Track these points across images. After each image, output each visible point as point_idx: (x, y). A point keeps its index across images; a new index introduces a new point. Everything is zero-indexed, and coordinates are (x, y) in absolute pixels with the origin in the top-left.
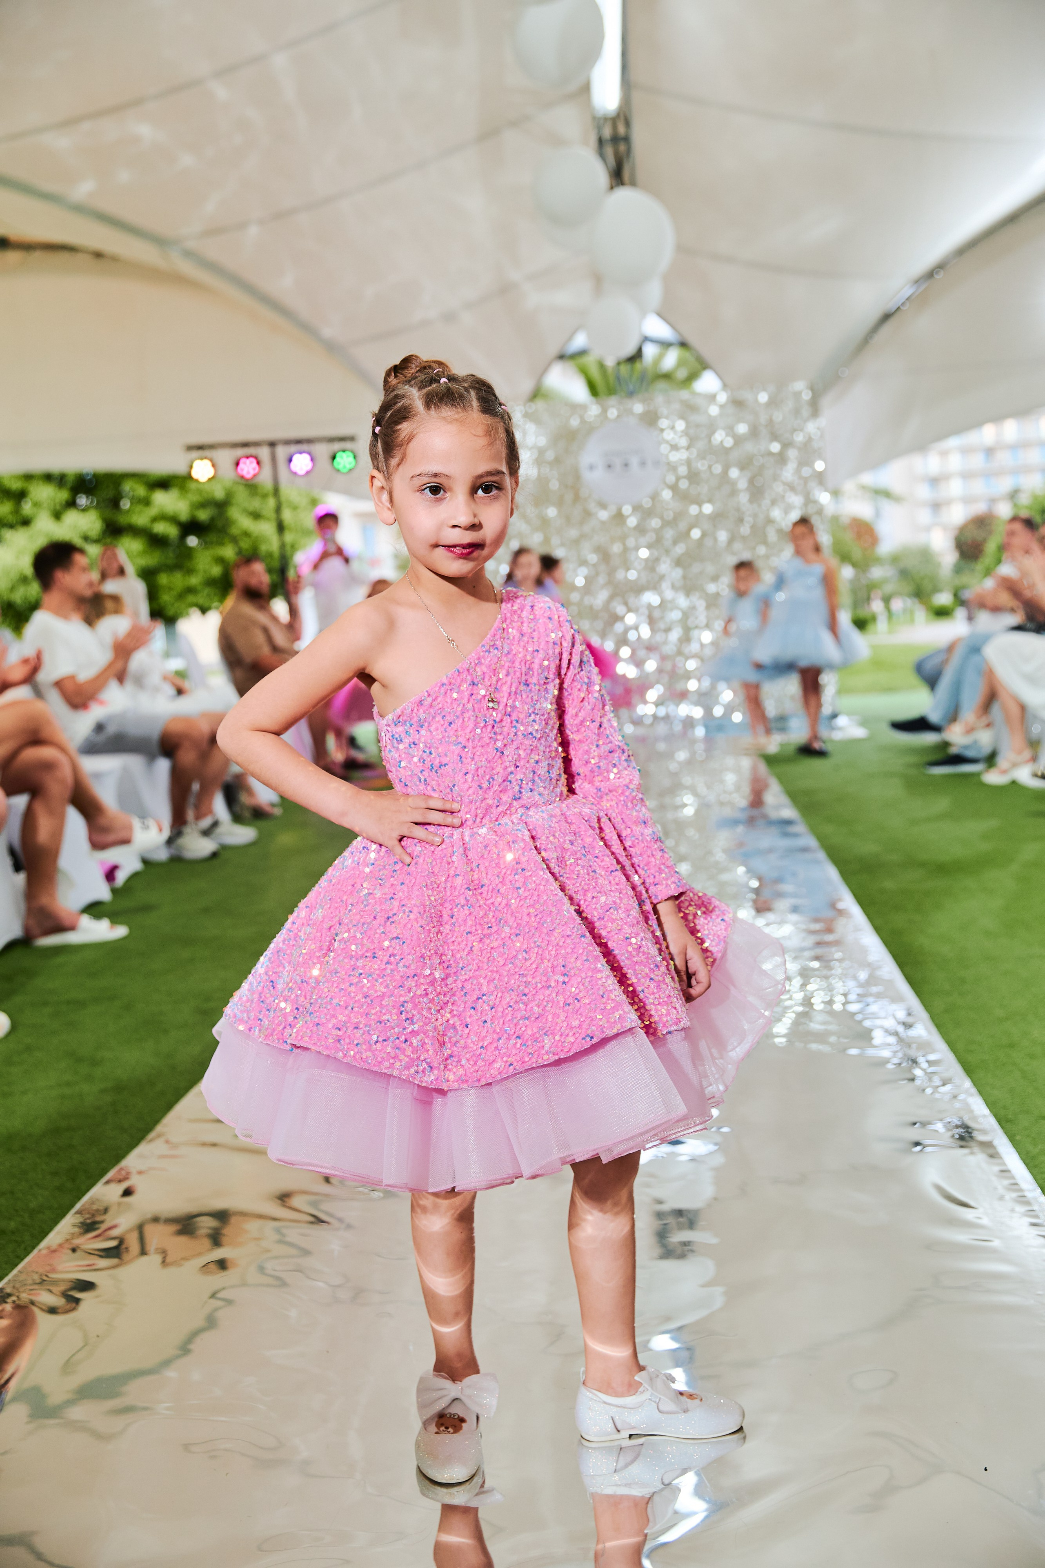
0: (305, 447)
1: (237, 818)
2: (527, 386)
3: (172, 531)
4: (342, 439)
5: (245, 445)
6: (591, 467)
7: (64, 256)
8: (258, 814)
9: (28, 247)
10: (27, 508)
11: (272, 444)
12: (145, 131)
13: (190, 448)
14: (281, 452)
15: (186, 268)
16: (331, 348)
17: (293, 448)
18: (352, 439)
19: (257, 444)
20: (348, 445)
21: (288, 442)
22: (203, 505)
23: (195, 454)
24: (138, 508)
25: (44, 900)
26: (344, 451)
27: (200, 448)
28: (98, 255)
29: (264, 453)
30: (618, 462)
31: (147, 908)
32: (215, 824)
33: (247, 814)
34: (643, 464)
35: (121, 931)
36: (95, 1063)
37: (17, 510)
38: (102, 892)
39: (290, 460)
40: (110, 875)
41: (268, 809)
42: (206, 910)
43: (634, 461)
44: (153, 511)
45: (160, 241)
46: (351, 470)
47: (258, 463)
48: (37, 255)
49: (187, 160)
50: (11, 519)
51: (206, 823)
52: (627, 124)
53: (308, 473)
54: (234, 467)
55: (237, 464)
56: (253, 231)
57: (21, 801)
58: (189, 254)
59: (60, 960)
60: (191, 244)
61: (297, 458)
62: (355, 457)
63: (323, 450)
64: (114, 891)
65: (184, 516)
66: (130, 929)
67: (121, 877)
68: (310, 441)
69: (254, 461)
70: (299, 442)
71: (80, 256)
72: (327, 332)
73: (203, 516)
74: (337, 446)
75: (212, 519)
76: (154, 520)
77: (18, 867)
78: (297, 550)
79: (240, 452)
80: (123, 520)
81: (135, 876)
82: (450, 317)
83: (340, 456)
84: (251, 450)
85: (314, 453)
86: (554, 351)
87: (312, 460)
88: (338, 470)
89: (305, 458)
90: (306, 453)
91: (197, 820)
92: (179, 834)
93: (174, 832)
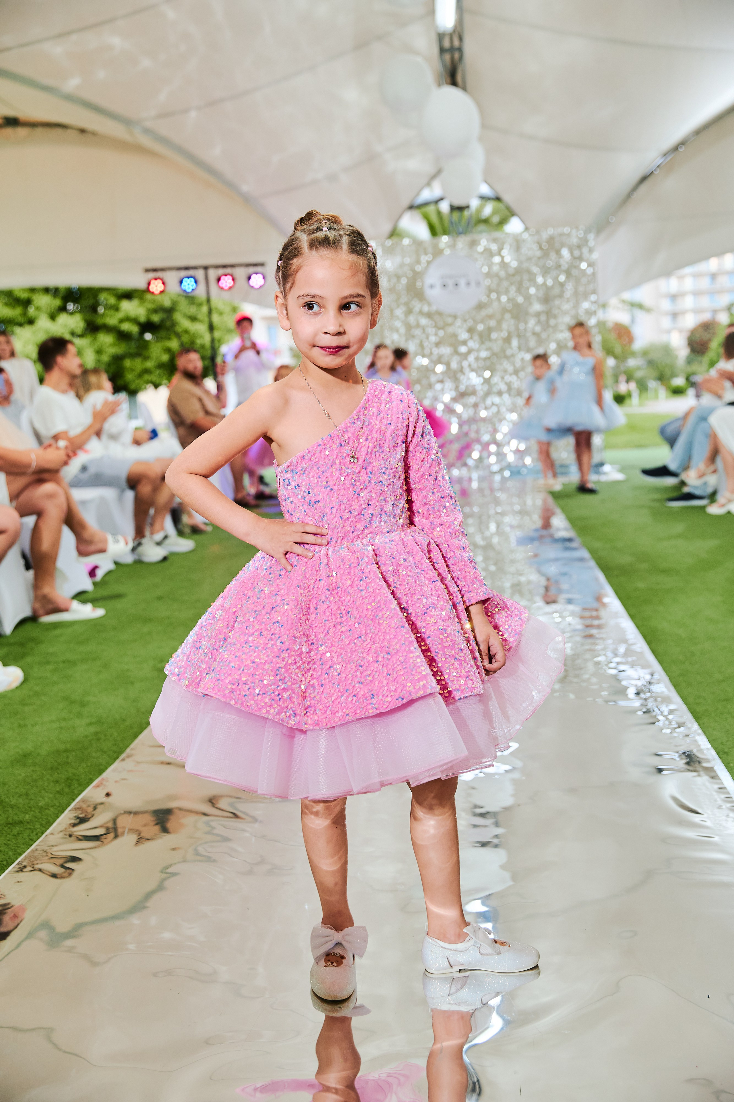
0: (228, 270)
1: (180, 533)
2: (387, 228)
3: (135, 329)
4: (255, 265)
5: (187, 268)
6: (432, 286)
7: (59, 131)
8: (195, 530)
9: (33, 125)
10: (31, 311)
11: (206, 268)
12: (116, 41)
13: (148, 270)
14: (213, 274)
15: (145, 141)
16: (247, 200)
17: (221, 271)
18: (262, 265)
19: (195, 268)
20: (259, 269)
21: (217, 267)
22: (155, 311)
23: (151, 275)
24: (111, 312)
25: (46, 590)
26: (256, 274)
27: (155, 270)
28: (83, 131)
29: (200, 274)
30: (450, 283)
31: (118, 596)
32: (166, 537)
33: (187, 530)
34: (468, 284)
35: (100, 612)
36: (83, 704)
37: (25, 314)
38: (87, 584)
39: (219, 280)
40: (92, 573)
41: (202, 527)
42: (159, 598)
43: (462, 282)
44: (121, 315)
45: (127, 122)
46: (261, 286)
47: (196, 282)
48: (39, 130)
49: (146, 63)
50: (20, 319)
51: (159, 536)
52: (461, 39)
53: (230, 288)
54: (179, 284)
55: (181, 282)
56: (193, 114)
57: (30, 520)
58: (147, 131)
59: (58, 632)
60: (148, 124)
62: (264, 278)
63: (240, 273)
64: (95, 584)
65: (143, 319)
66: (107, 611)
67: (100, 574)
68: (232, 266)
69: (192, 280)
70: (224, 266)
71: (69, 131)
72: (245, 188)
73: (156, 318)
74: (251, 270)
75: (162, 321)
76: (122, 321)
77: (28, 567)
78: (223, 343)
79: (183, 273)
80: (99, 321)
81: (109, 573)
82: (332, 178)
83: (253, 277)
84: (191, 273)
85: (235, 276)
86: (406, 203)
87: (233, 280)
88: (253, 287)
89: (229, 278)
90: (229, 275)
91: (152, 533)
92: (139, 544)
93: (136, 543)
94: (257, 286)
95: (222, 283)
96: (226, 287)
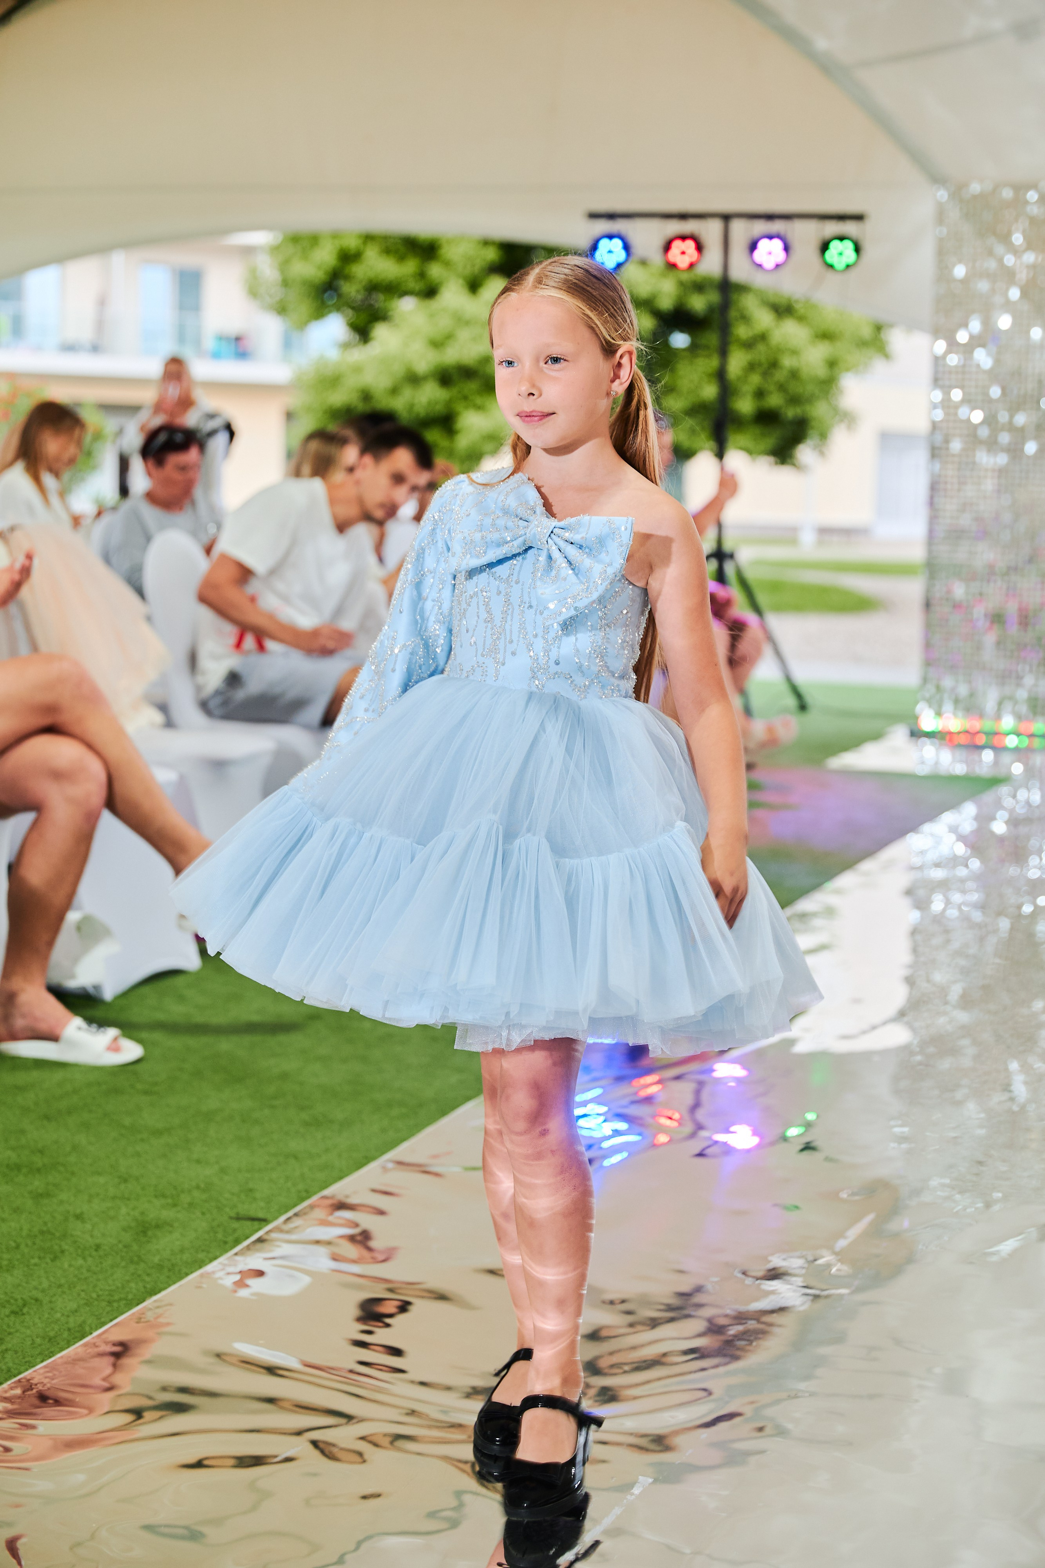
0: (777, 226)
4: (841, 218)
5: (682, 217)
11: (726, 218)
13: (594, 216)
14: (740, 230)
17: (761, 227)
18: (858, 218)
19: (701, 217)
20: (849, 228)
21: (753, 217)
23: (604, 226)
27: (611, 216)
29: (711, 231)
39: (753, 246)
46: (848, 266)
47: (700, 248)
50: (412, 285)
54: (662, 251)
55: (667, 246)
61: (763, 244)
63: (806, 234)
65: (666, 303)
68: (787, 217)
69: (693, 243)
70: (770, 217)
73: (698, 304)
74: (831, 228)
75: (711, 309)
79: (675, 227)
83: (835, 245)
84: (691, 227)
85: (790, 238)
87: (786, 249)
88: (831, 267)
89: (777, 244)
90: (778, 236)
94: (840, 265)
95: (759, 255)
96: (769, 264)
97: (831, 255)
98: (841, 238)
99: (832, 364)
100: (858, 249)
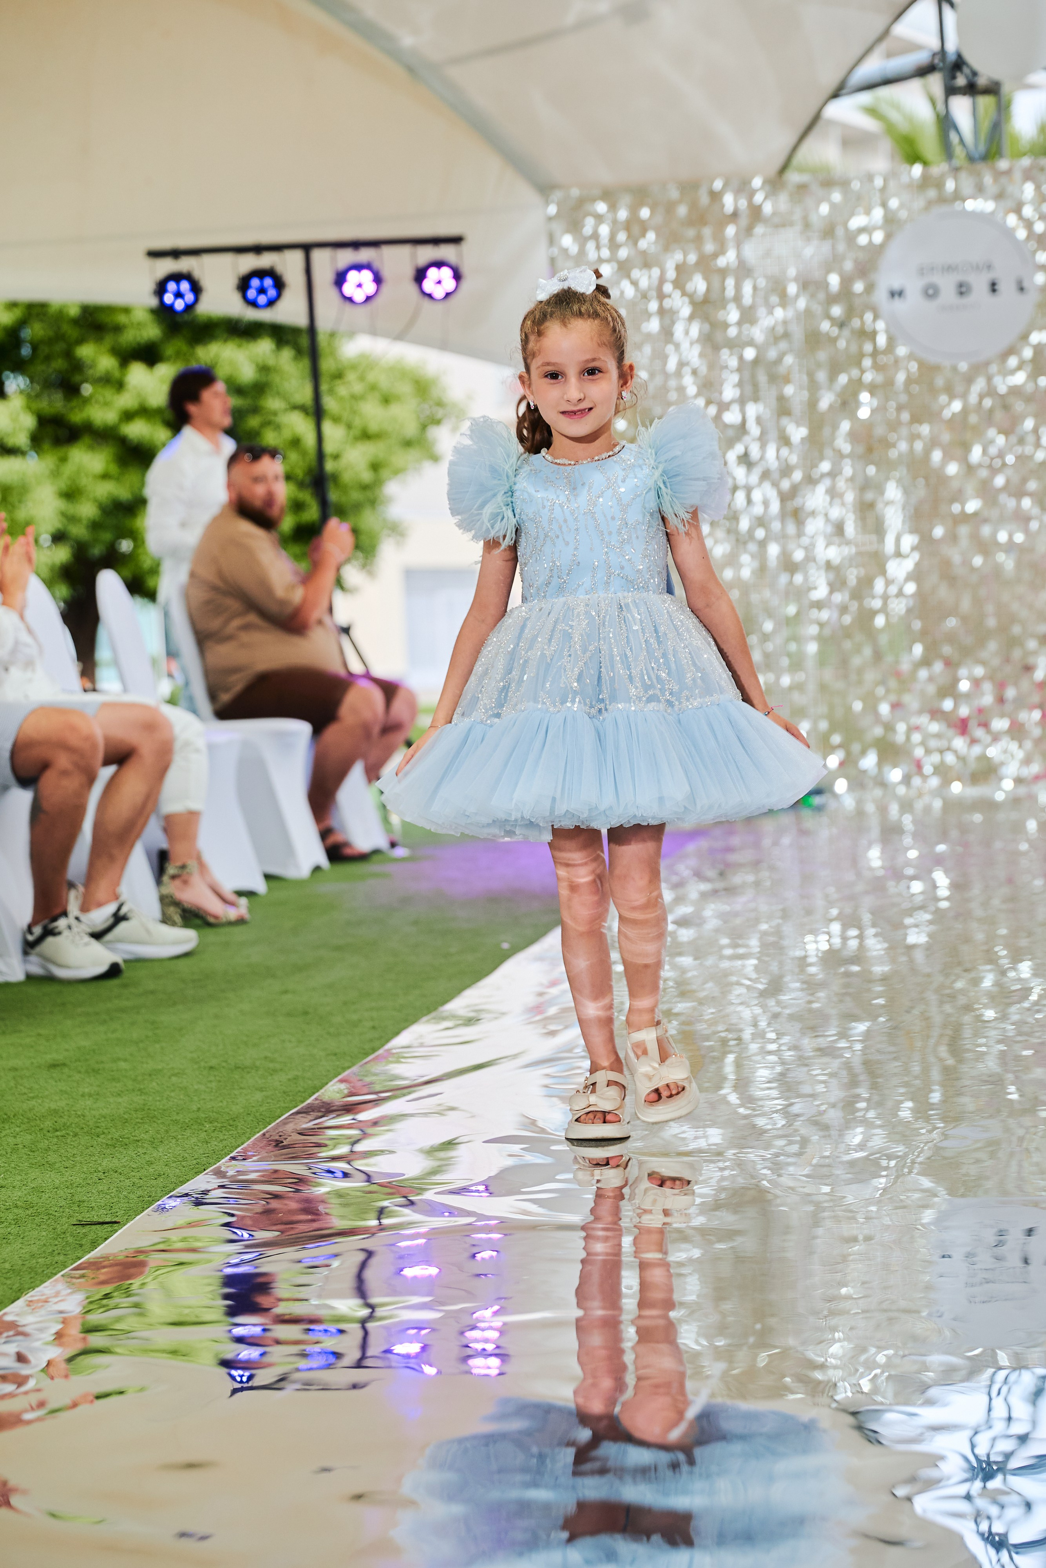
0: (364, 255)
4: (436, 241)
5: (256, 250)
11: (307, 248)
13: (155, 254)
14: (323, 261)
17: (346, 257)
18: (456, 240)
19: (278, 249)
20: (446, 252)
21: (336, 246)
23: (168, 266)
27: (176, 254)
29: (290, 264)
30: (947, 285)
32: (123, 918)
34: (993, 287)
39: (340, 279)
42: (57, 1066)
46: (448, 295)
47: (281, 283)
51: (101, 914)
53: (368, 299)
55: (242, 284)
61: (353, 277)
63: (397, 262)
68: (376, 244)
69: (270, 279)
70: (356, 245)
72: (407, 41)
74: (426, 254)
79: (250, 263)
83: (432, 273)
84: (265, 261)
85: (380, 268)
86: (831, 81)
87: (378, 280)
88: (430, 296)
89: (366, 276)
90: (368, 266)
91: (85, 908)
92: (49, 932)
93: (38, 930)
94: (439, 293)
95: (349, 288)
96: (359, 296)
97: (428, 285)
98: (439, 264)
99: (375, 467)
100: (457, 276)
